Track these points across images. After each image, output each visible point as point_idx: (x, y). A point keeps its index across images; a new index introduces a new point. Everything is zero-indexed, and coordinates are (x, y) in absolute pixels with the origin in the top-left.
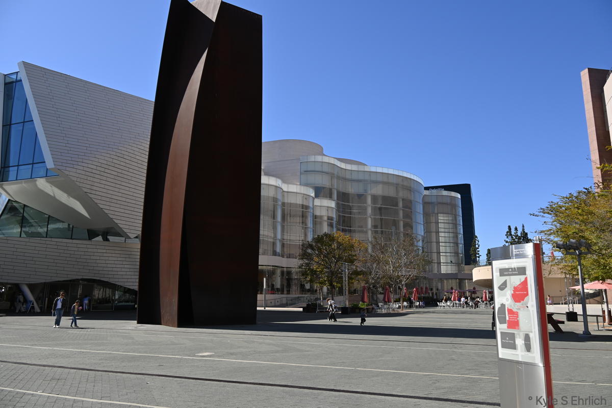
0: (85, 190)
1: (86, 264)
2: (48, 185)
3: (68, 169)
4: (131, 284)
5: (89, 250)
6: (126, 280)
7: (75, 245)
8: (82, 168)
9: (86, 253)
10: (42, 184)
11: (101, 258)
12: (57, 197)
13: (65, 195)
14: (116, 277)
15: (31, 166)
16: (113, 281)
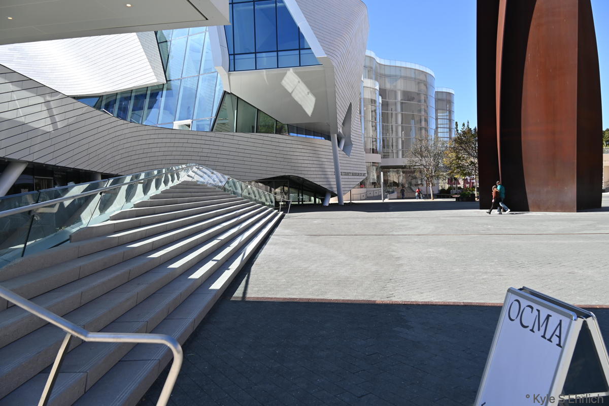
1: (290, 160)
3: (332, 58)
4: (318, 180)
5: (294, 146)
6: (315, 176)
7: (284, 141)
8: (335, 57)
9: (292, 150)
11: (301, 154)
14: (309, 173)
15: (275, 54)
16: (307, 177)
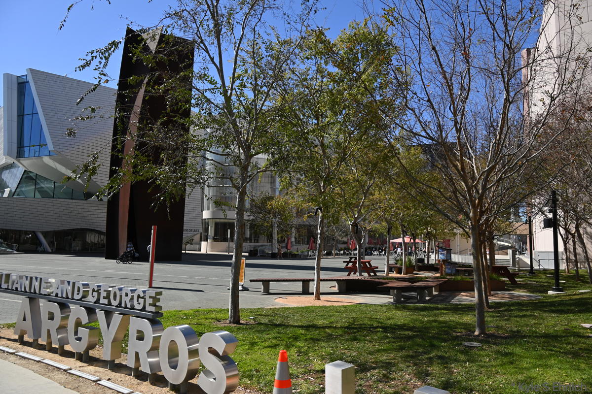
1: (83, 218)
2: (51, 161)
3: (64, 150)
5: (85, 207)
7: (74, 204)
10: (46, 160)
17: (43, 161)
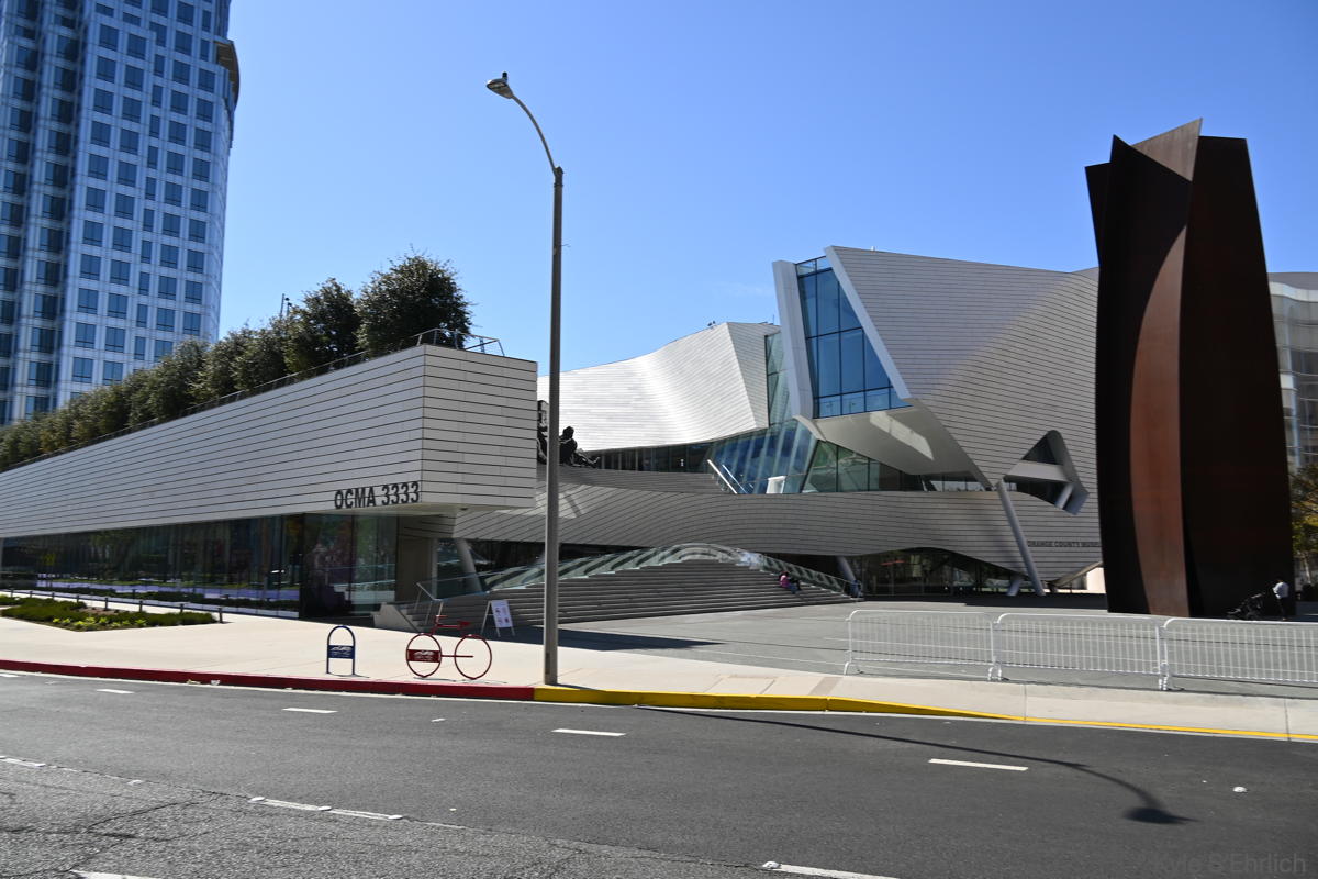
0: (945, 423)
1: (924, 527)
2: (887, 419)
3: (926, 396)
4: (985, 554)
5: (929, 506)
6: (976, 549)
7: (909, 500)
8: (937, 392)
9: (925, 511)
10: (880, 419)
11: (945, 517)
12: (893, 434)
13: (908, 430)
14: (964, 543)
15: (862, 394)
16: (960, 550)
17: (869, 419)
